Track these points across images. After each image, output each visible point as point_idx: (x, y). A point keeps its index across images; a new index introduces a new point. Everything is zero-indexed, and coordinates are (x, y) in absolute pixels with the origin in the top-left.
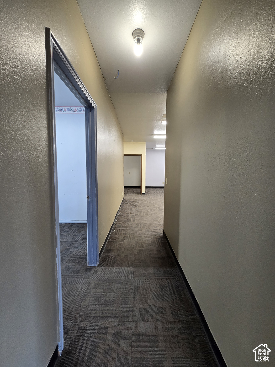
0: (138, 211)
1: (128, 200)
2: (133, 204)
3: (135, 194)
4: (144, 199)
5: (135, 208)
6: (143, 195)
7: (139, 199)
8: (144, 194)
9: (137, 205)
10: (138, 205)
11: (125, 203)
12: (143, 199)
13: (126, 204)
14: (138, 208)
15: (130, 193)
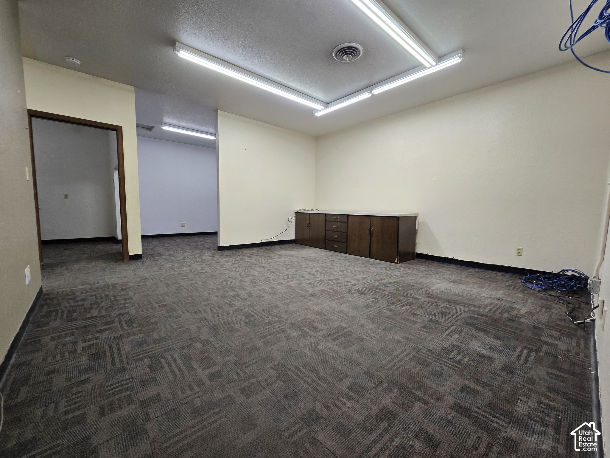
0: (147, 361)
1: (70, 296)
2: (104, 313)
3: (101, 264)
4: (147, 275)
5: (121, 337)
6: (134, 261)
7: (125, 280)
8: (137, 258)
9: (128, 317)
10: (132, 311)
11: (48, 314)
12: (144, 279)
13: (57, 323)
14: (139, 337)
15: (77, 261)
